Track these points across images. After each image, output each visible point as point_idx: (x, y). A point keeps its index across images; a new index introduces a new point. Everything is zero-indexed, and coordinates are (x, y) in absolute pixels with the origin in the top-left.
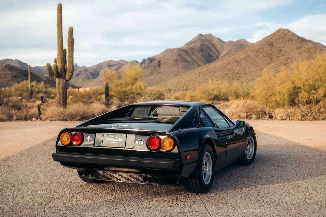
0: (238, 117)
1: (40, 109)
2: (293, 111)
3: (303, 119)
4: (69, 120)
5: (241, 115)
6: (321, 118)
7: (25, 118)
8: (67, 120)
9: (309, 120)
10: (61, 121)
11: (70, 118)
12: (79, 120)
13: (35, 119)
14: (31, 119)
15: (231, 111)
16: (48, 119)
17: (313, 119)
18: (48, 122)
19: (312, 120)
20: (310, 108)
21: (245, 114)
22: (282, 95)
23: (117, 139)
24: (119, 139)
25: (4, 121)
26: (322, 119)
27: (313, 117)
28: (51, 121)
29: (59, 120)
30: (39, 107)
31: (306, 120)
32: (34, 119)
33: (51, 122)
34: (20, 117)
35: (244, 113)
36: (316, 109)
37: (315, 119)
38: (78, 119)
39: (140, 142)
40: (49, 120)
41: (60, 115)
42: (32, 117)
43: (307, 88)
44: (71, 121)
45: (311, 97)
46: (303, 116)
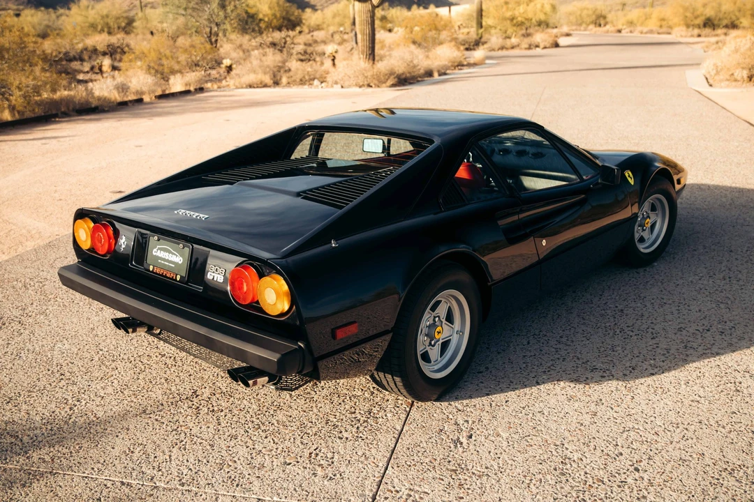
0: (728, 78)
1: (336, 61)
4: (373, 86)
5: (736, 74)
7: (301, 80)
8: (371, 86)
10: (360, 87)
11: (376, 82)
12: (393, 85)
13: (319, 83)
14: (311, 82)
15: (714, 65)
16: (336, 83)
18: (337, 88)
21: (745, 73)
23: (175, 254)
24: (177, 256)
25: (265, 86)
28: (342, 87)
29: (356, 85)
30: (333, 58)
32: (316, 82)
33: (343, 90)
34: (293, 79)
35: (743, 68)
38: (392, 83)
39: (216, 276)
40: (339, 86)
41: (358, 77)
42: (314, 79)
44: (378, 87)
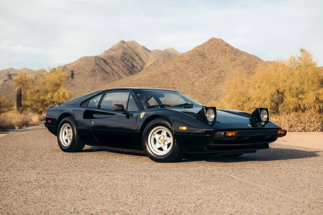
2: (277, 120)
3: (292, 129)
6: (312, 129)
9: (299, 131)
17: (303, 131)
19: (301, 132)
20: (299, 116)
22: (261, 101)
26: (314, 130)
27: (302, 127)
31: (295, 131)
36: (306, 117)
37: (304, 130)
43: (294, 91)
45: (300, 102)
46: (291, 127)
